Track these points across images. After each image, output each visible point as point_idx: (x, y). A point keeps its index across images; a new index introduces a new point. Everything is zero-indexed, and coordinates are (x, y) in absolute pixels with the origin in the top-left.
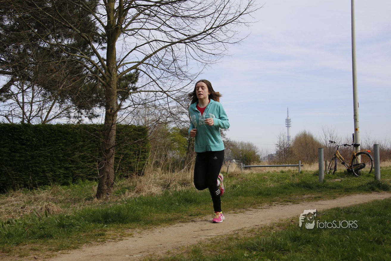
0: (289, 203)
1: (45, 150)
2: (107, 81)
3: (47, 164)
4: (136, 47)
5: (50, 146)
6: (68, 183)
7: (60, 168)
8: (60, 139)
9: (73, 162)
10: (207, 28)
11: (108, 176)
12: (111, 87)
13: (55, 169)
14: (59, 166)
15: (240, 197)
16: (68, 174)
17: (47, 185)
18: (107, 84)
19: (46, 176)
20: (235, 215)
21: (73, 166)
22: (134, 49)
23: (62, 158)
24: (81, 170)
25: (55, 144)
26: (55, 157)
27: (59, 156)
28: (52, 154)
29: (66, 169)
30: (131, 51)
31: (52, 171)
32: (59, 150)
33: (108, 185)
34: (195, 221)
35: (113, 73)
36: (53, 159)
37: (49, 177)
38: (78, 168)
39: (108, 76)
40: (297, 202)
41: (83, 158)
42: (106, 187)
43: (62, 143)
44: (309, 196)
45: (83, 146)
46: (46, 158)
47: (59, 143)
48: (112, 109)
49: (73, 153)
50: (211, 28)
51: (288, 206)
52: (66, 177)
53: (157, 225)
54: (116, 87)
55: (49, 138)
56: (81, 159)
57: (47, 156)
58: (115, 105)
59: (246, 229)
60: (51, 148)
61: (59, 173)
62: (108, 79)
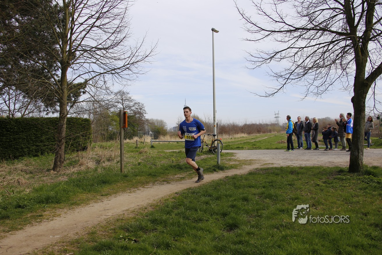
0: (165, 183)
1: (23, 135)
2: (61, 96)
3: (24, 144)
4: (80, 75)
5: (26, 132)
6: (38, 155)
7: (33, 146)
8: (33, 127)
10: (126, 64)
11: (60, 156)
12: (63, 100)
13: (29, 146)
14: (32, 144)
15: (137, 177)
16: (38, 149)
17: (24, 157)
18: (61, 98)
19: (23, 151)
20: (130, 194)
21: (42, 144)
22: (79, 76)
23: (34, 139)
24: (47, 147)
25: (30, 131)
26: (29, 139)
27: (32, 138)
28: (27, 137)
29: (37, 146)
30: (77, 78)
31: (27, 148)
32: (32, 134)
33: (60, 162)
34: (103, 201)
35: (65, 91)
36: (28, 140)
37: (26, 152)
38: (45, 145)
39: (61, 93)
40: (170, 182)
41: (48, 139)
42: (59, 163)
43: (34, 130)
44: (179, 176)
45: (47, 132)
46: (23, 140)
47: (32, 130)
48: (64, 114)
49: (42, 136)
50: (128, 64)
51: (163, 186)
52: (37, 151)
53: (79, 205)
54: (66, 100)
55: (26, 127)
56: (46, 140)
57: (24, 138)
58: (65, 111)
59: (131, 210)
60: (27, 133)
61: (32, 149)
62: (61, 95)
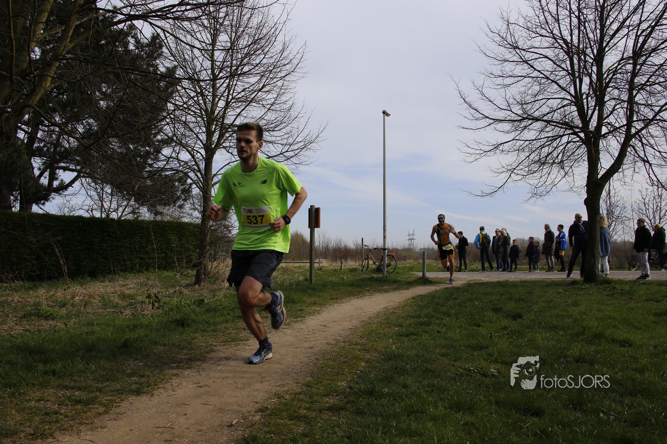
7: (136, 258)
9: (146, 252)
11: (205, 267)
21: (147, 256)
42: (203, 276)
